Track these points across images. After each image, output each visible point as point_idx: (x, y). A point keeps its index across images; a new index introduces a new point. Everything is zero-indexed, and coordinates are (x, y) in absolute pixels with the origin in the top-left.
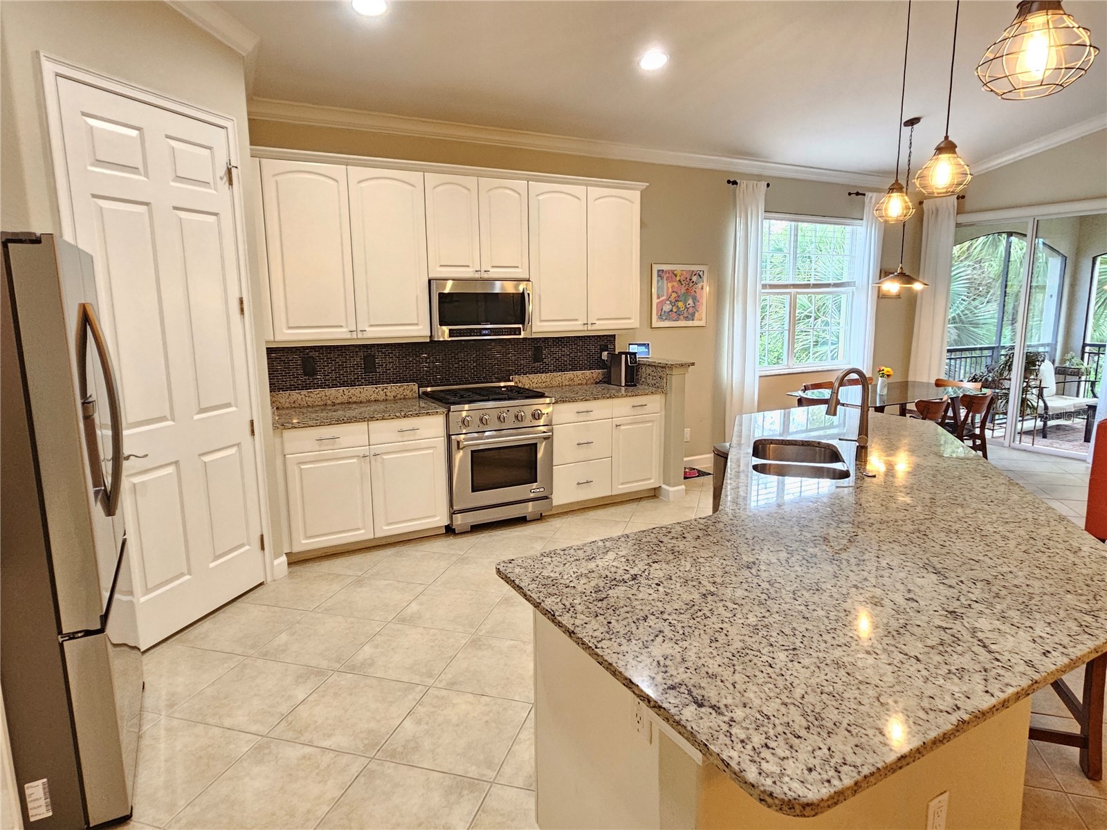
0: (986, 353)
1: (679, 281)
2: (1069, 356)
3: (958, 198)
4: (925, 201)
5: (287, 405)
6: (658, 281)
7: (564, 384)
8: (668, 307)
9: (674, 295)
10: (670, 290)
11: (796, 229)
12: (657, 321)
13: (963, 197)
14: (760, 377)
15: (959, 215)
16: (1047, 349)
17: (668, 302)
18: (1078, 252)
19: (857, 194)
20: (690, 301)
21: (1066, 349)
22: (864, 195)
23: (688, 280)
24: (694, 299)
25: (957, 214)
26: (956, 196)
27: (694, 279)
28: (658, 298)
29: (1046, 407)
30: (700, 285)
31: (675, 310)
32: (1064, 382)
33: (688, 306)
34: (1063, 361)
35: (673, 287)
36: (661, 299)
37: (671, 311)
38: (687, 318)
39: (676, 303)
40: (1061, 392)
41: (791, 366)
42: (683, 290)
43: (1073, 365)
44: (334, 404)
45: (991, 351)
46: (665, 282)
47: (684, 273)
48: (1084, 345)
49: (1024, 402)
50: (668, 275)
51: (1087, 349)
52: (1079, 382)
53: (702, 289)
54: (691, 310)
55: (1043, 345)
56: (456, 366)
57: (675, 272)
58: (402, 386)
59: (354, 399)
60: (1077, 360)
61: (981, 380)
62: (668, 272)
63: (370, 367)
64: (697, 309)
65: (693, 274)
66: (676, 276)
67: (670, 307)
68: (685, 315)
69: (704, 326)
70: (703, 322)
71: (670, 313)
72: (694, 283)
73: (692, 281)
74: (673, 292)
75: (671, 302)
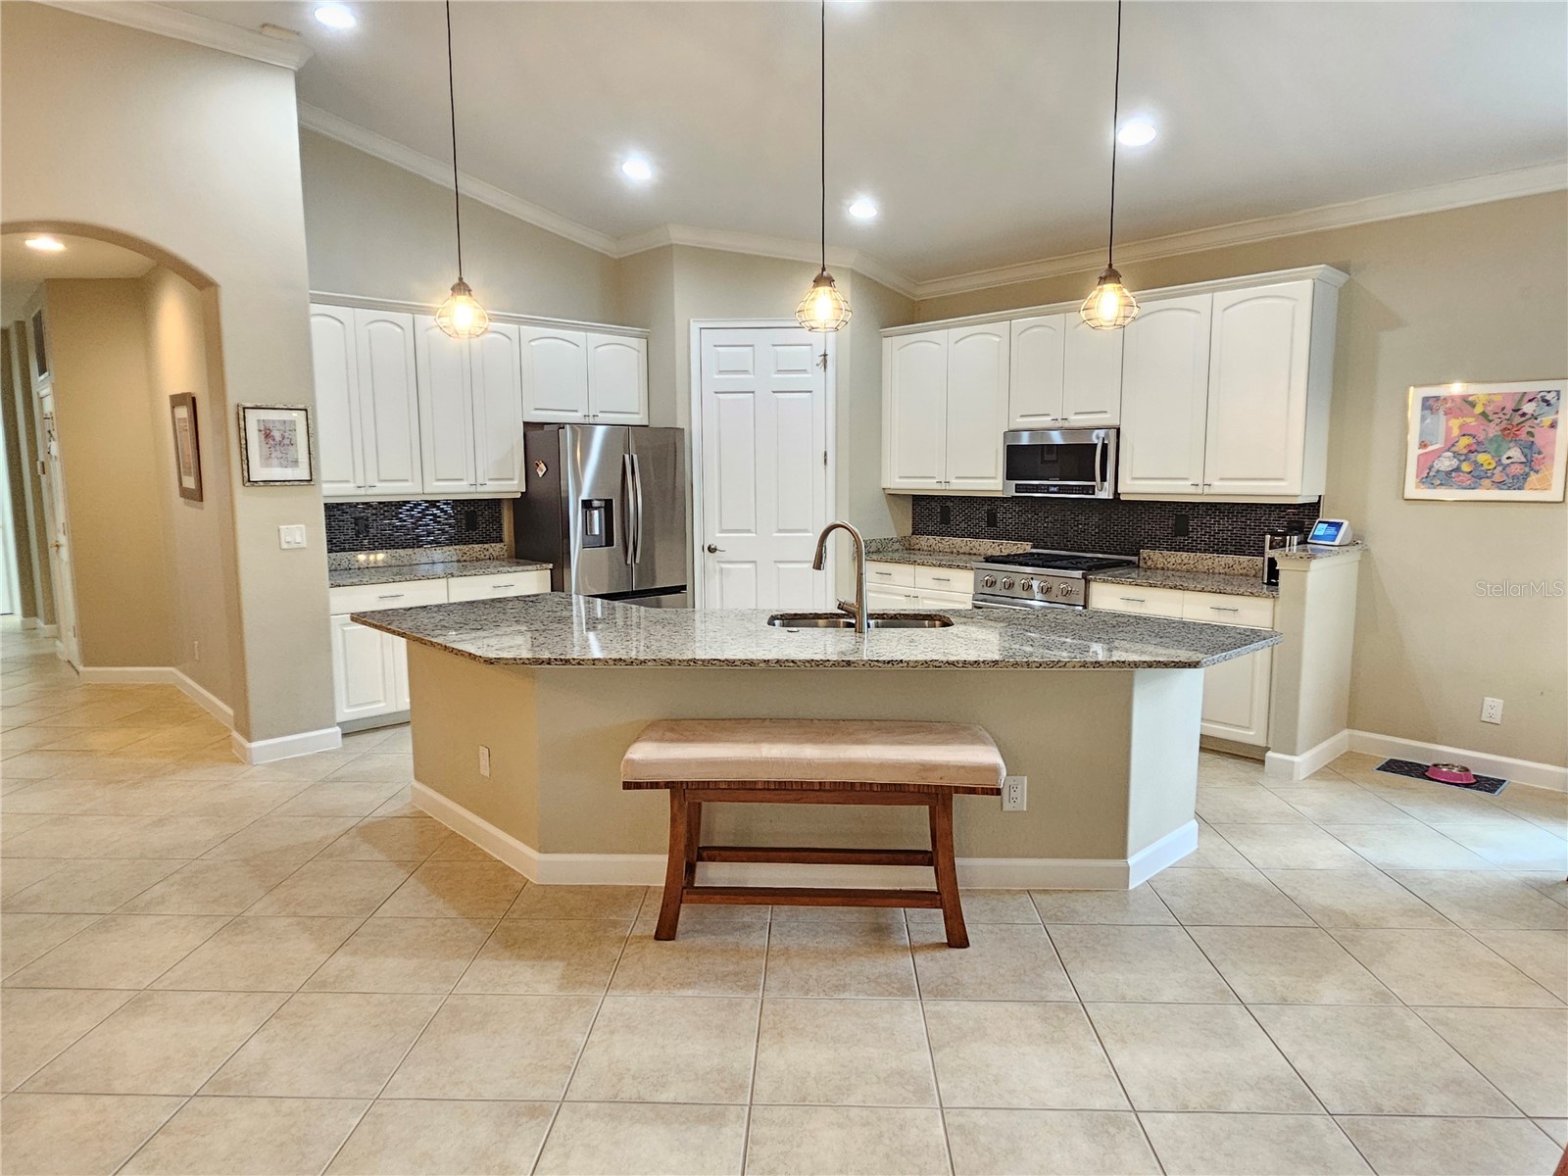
1: (1484, 414)
5: (926, 548)
6: (1423, 419)
7: (1216, 571)
8: (1447, 463)
9: (1465, 441)
10: (1456, 432)
12: (1417, 487)
17: (1450, 454)
20: (1515, 453)
23: (1508, 410)
24: (1529, 449)
27: (1528, 408)
28: (1423, 445)
30: (1547, 420)
31: (1466, 467)
33: (1505, 461)
35: (1461, 427)
36: (1430, 449)
37: (1458, 469)
38: (1500, 485)
39: (1472, 456)
42: (1493, 430)
44: (958, 553)
46: (1443, 418)
47: (1496, 398)
50: (1449, 405)
53: (1553, 426)
54: (1516, 469)
56: (1076, 528)
57: (1470, 399)
58: (1014, 545)
59: (974, 551)
63: (992, 521)
64: (1537, 468)
65: (1527, 398)
66: (1473, 405)
67: (1455, 463)
68: (1497, 478)
69: (1560, 502)
70: (1555, 493)
71: (1454, 474)
72: (1527, 417)
73: (1520, 412)
74: (1464, 435)
75: (1456, 455)
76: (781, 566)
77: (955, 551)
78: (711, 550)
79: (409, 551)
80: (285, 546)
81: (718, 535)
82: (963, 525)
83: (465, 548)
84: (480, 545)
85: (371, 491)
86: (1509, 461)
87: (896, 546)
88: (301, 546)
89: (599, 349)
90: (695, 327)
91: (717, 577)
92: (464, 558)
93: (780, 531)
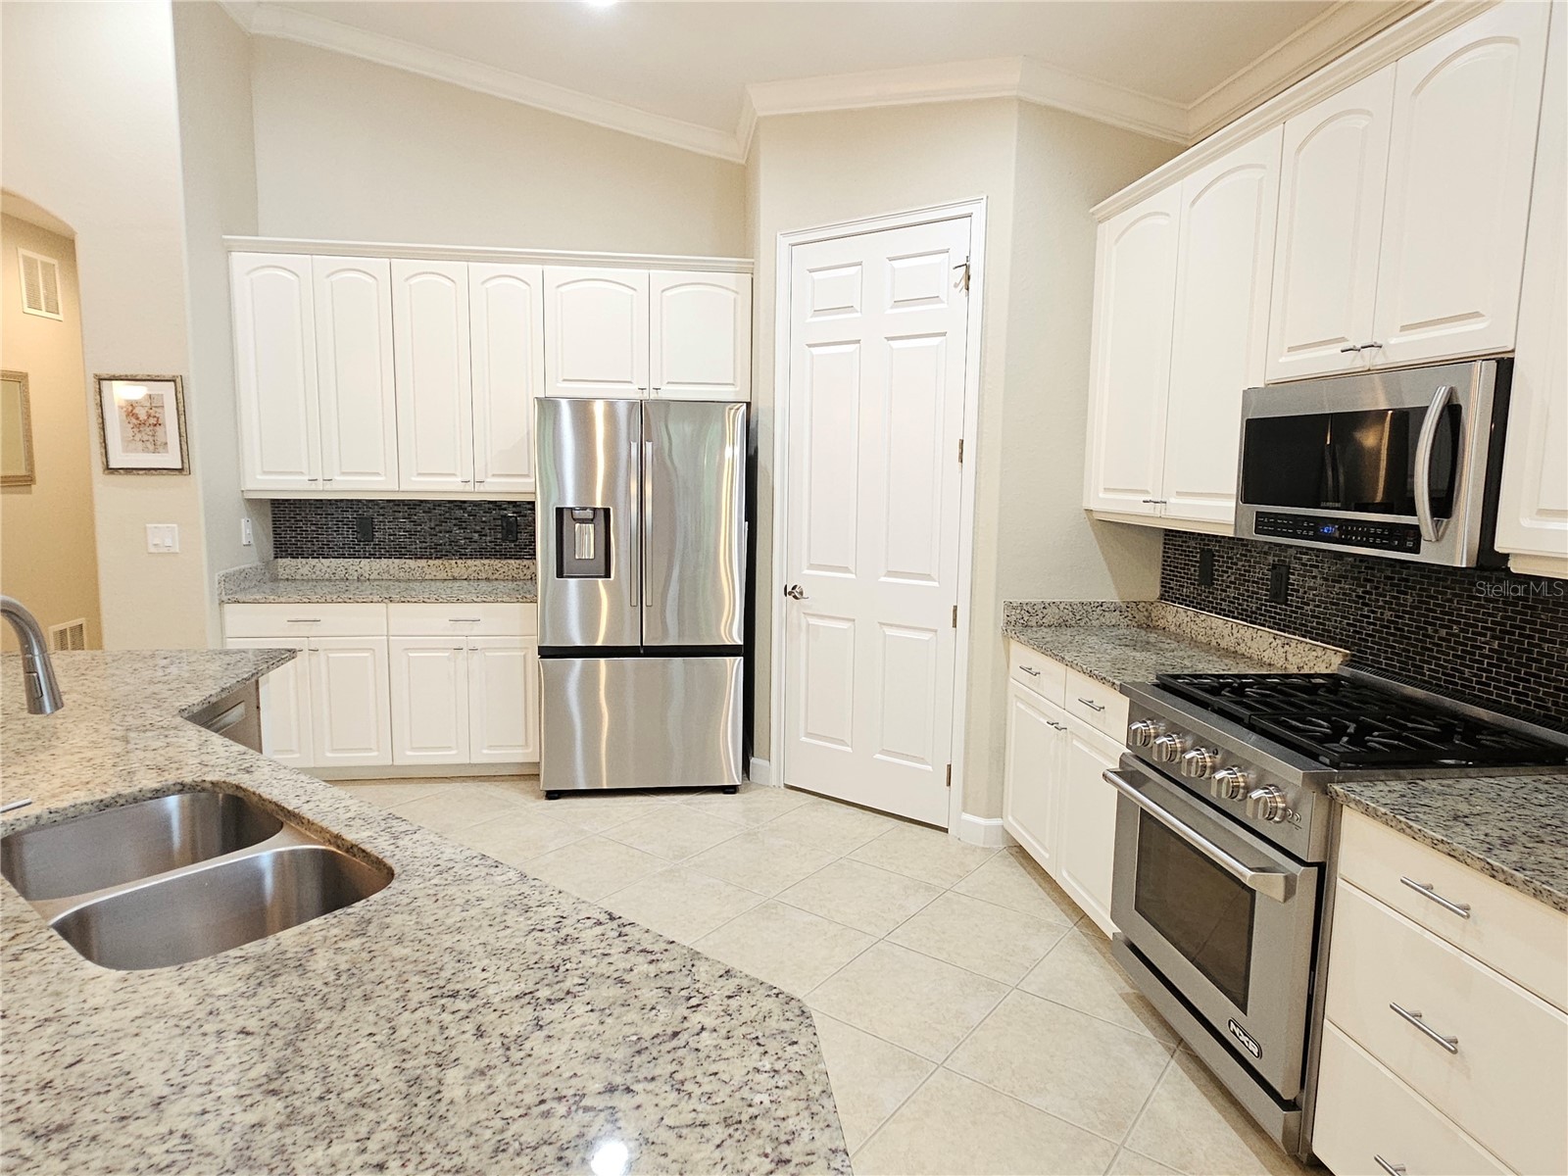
63: (1280, 590)
76: (889, 631)
77: (1214, 643)
78: (794, 593)
79: (423, 563)
80: (152, 549)
81: (806, 572)
82: (1231, 592)
83: (497, 563)
84: (518, 561)
85: (328, 486)
87: (1113, 618)
88: (172, 550)
89: (668, 293)
90: (783, 242)
91: (803, 636)
92: (495, 576)
93: (890, 574)
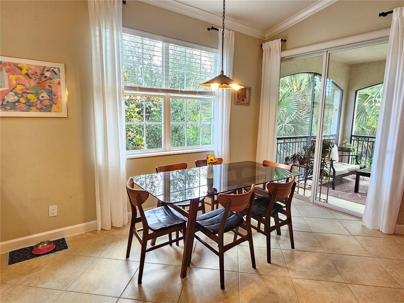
0: (304, 140)
1: (27, 74)
2: (344, 142)
3: (282, 40)
4: (263, 44)
8: (12, 98)
9: (19, 87)
10: (14, 82)
11: (167, 49)
13: (285, 41)
14: (127, 159)
15: (282, 52)
16: (334, 138)
17: (13, 93)
18: (349, 88)
19: (213, 28)
20: (45, 95)
21: (343, 138)
22: (218, 30)
23: (38, 74)
24: (50, 93)
25: (281, 51)
26: (281, 39)
27: (48, 74)
29: (334, 171)
30: (56, 81)
31: (22, 100)
32: (342, 156)
34: (342, 144)
35: (16, 80)
36: (2, 89)
37: (18, 101)
38: (41, 110)
39: (25, 95)
40: (341, 161)
41: (167, 149)
42: (33, 83)
43: (346, 146)
45: (306, 139)
46: (6, 74)
47: (32, 67)
48: (352, 136)
49: (322, 171)
50: (8, 67)
51: (353, 138)
52: (349, 156)
53: (59, 84)
54: (47, 103)
55: (332, 136)
57: (19, 65)
60: (348, 144)
61: (298, 157)
62: (10, 64)
64: (55, 102)
65: (46, 70)
66: (21, 69)
67: (16, 98)
68: (39, 106)
69: (66, 118)
70: (64, 114)
71: (17, 104)
72: (48, 78)
73: (44, 76)
74: (19, 84)
75: (16, 94)
86: (42, 99)
